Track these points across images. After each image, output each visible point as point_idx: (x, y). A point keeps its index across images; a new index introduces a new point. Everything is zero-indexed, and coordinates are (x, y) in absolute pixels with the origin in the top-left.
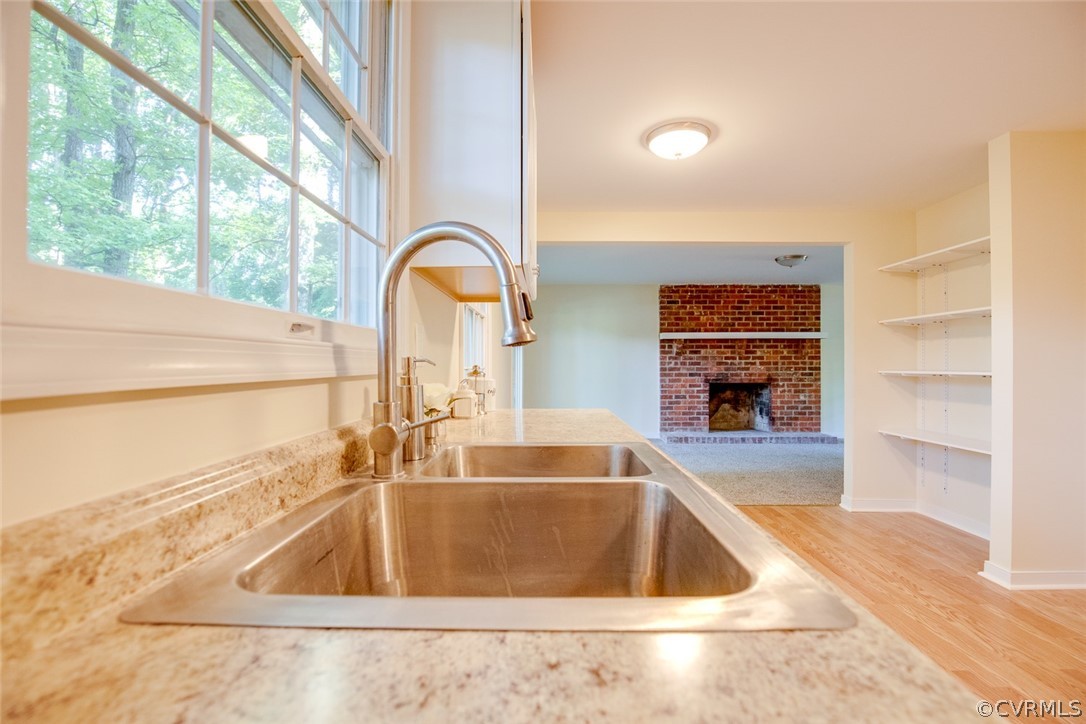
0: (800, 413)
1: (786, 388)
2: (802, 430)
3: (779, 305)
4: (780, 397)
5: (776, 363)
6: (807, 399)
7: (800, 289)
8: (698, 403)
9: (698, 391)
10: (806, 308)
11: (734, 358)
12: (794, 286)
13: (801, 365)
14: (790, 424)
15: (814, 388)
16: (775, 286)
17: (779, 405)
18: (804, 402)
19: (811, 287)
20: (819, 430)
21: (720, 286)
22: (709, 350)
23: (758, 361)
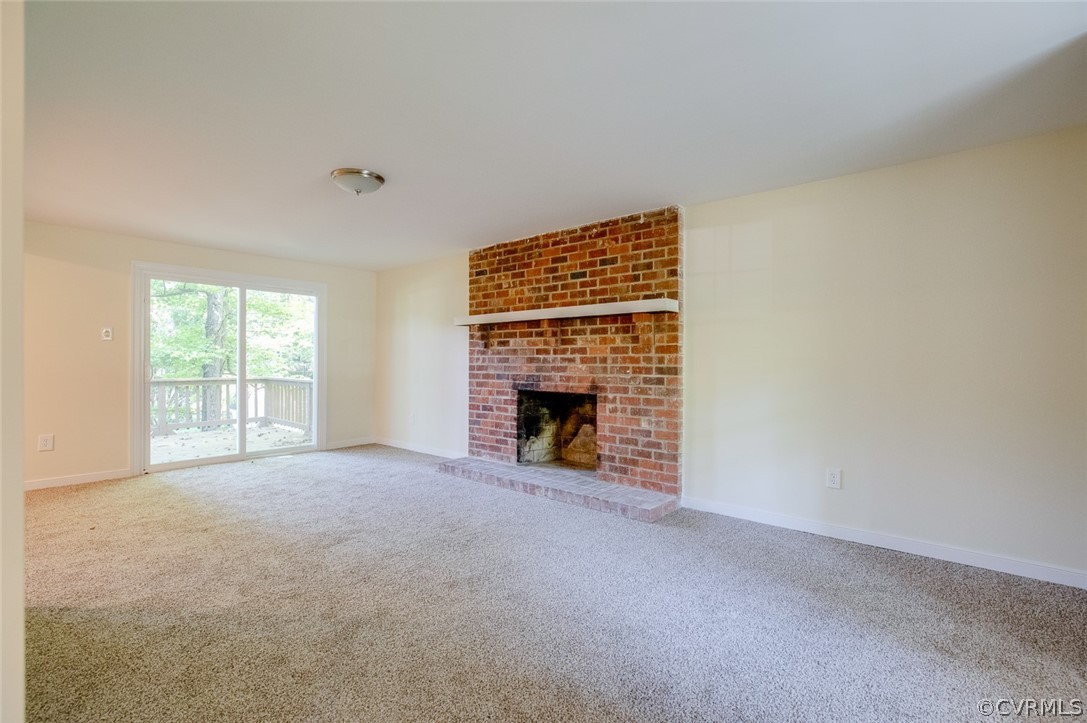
0: (641, 454)
1: (619, 405)
2: (644, 484)
3: (608, 256)
4: (609, 419)
5: (604, 360)
6: (653, 428)
7: (642, 221)
8: (506, 418)
9: (506, 401)
10: (651, 255)
11: (546, 352)
12: (632, 218)
13: (643, 364)
14: (625, 471)
15: (665, 408)
16: (602, 225)
17: (608, 434)
18: (648, 433)
19: (661, 213)
20: (675, 491)
21: (531, 240)
22: (518, 340)
23: (578, 356)
